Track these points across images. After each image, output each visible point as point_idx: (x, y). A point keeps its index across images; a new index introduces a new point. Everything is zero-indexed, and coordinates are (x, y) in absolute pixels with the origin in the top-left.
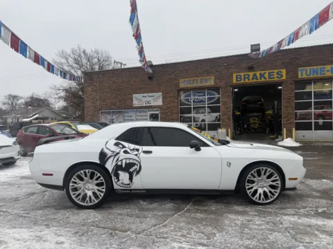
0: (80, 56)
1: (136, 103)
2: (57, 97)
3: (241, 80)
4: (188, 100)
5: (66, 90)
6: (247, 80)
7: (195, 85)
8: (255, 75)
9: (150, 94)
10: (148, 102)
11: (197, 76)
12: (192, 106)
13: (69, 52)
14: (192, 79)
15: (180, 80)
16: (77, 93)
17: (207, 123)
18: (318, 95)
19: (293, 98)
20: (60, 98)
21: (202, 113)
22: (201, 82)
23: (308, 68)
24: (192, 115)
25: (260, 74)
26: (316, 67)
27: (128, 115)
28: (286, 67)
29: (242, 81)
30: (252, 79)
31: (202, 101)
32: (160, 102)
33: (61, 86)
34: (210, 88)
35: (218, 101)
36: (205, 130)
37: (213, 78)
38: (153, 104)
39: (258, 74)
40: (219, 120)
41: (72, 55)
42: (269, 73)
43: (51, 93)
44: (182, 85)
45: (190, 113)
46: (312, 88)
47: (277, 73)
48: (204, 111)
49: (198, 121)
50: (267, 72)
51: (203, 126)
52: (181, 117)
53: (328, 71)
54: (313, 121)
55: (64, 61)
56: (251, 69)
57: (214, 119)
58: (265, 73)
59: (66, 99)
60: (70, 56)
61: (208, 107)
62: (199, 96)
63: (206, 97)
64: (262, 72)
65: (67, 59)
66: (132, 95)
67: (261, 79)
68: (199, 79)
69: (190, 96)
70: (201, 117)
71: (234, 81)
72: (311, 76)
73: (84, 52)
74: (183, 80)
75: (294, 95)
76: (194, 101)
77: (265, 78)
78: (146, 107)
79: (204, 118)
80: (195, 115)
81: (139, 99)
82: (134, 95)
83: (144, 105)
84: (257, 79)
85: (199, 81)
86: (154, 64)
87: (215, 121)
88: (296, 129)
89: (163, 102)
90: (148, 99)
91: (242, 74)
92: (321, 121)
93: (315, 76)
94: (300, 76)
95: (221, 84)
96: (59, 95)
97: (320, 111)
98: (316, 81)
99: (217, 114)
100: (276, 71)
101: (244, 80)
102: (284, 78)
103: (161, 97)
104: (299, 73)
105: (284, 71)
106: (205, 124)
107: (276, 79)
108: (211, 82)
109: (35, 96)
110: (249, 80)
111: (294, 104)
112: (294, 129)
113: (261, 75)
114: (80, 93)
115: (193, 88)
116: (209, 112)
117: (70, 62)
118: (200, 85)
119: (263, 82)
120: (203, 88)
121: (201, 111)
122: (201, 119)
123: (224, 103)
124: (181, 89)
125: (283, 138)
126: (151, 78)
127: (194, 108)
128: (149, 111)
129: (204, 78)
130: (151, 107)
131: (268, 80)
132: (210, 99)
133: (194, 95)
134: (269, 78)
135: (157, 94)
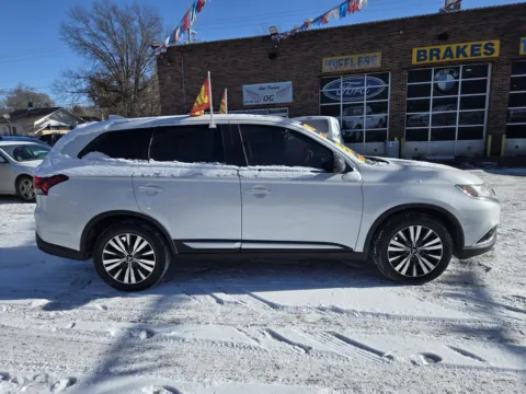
0: (109, 17)
1: (247, 100)
2: (74, 90)
3: (425, 59)
4: (334, 93)
6: (434, 58)
7: (348, 68)
8: (449, 50)
9: (272, 85)
10: (269, 98)
11: (352, 53)
12: (341, 103)
13: (89, 9)
14: (344, 57)
15: (324, 59)
16: (109, 84)
17: (364, 130)
19: (508, 88)
20: (80, 91)
21: (358, 114)
22: (359, 62)
24: (341, 118)
25: (458, 47)
28: (501, 37)
29: (428, 61)
31: (358, 94)
32: (288, 98)
33: (82, 72)
34: (371, 72)
35: (384, 95)
36: (361, 141)
37: (379, 54)
38: (277, 100)
39: (454, 48)
40: (385, 125)
41: (95, 15)
42: (473, 47)
43: (65, 83)
44: (328, 66)
45: (338, 115)
47: (486, 47)
48: (360, 111)
49: (350, 128)
50: (470, 44)
51: (358, 135)
55: (81, 25)
56: (443, 38)
57: (377, 122)
58: (465, 47)
59: (91, 93)
60: (92, 16)
61: (368, 104)
62: (353, 86)
63: (366, 88)
64: (462, 45)
65: (86, 22)
66: (240, 86)
67: (458, 56)
68: (355, 58)
69: (337, 86)
70: (355, 120)
71: (414, 62)
73: (114, 9)
74: (328, 59)
75: (509, 82)
76: (344, 96)
77: (465, 55)
78: (265, 106)
79: (360, 122)
80: (348, 118)
82: (245, 86)
83: (262, 102)
85: (356, 61)
86: (280, 31)
87: (377, 127)
88: (507, 137)
89: (294, 97)
91: (428, 49)
94: (522, 52)
95: (392, 65)
96: (79, 87)
99: (383, 115)
100: (484, 43)
102: (496, 54)
103: (291, 89)
104: (522, 46)
105: (497, 43)
106: (362, 133)
107: (483, 56)
108: (375, 61)
109: (24, 89)
110: (438, 58)
111: (507, 98)
112: (504, 137)
113: (460, 51)
114: (115, 83)
115: (346, 74)
116: (369, 113)
117: (93, 28)
118: (357, 68)
119: (462, 62)
120: (362, 72)
121: (355, 111)
122: (355, 124)
123: (395, 98)
124: (326, 74)
125: (486, 150)
126: (273, 56)
127: (345, 106)
128: (271, 113)
129: (363, 55)
130: (274, 105)
131: (470, 58)
132: (371, 91)
133: (346, 85)
134: (472, 54)
135: (283, 85)
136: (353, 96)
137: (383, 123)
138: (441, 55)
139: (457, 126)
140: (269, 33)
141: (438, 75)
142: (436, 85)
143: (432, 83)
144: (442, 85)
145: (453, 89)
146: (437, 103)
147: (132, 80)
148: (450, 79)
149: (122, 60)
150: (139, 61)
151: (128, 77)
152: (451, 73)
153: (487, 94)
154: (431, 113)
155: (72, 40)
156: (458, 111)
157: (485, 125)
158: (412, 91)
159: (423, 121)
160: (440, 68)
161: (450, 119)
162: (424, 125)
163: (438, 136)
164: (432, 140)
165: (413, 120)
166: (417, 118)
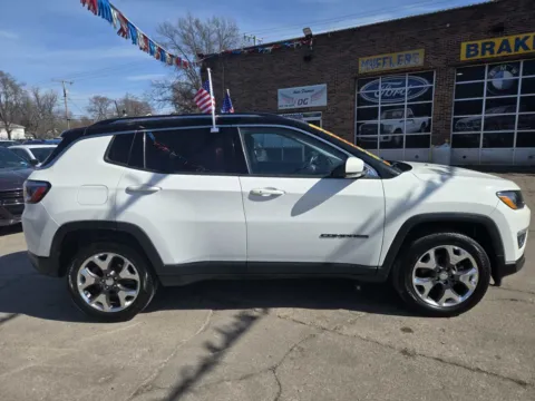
0: (190, 30)
1: (282, 104)
2: (160, 98)
3: (476, 54)
4: (371, 95)
5: (174, 88)
6: (487, 53)
7: (387, 67)
8: (505, 42)
9: (307, 87)
10: (303, 101)
11: (392, 52)
12: (380, 106)
13: (174, 24)
14: (382, 56)
16: (189, 92)
17: (405, 134)
20: (165, 99)
21: (398, 117)
22: (399, 60)
24: (379, 122)
25: (517, 39)
29: (479, 57)
30: (499, 52)
31: (398, 96)
32: (322, 101)
33: (166, 82)
34: (412, 71)
35: (428, 96)
36: (400, 146)
37: (423, 50)
38: (310, 104)
39: (512, 40)
40: (428, 130)
41: (179, 30)
43: (153, 92)
44: (364, 67)
45: (376, 118)
48: (400, 113)
50: (532, 35)
51: (397, 140)
52: (358, 125)
55: (167, 40)
56: (498, 30)
57: (419, 127)
58: (527, 38)
59: (175, 101)
60: (176, 31)
61: (408, 106)
62: (393, 86)
63: (407, 88)
64: (522, 36)
65: (172, 37)
66: (276, 90)
67: (516, 50)
68: (394, 56)
69: (376, 87)
70: (394, 123)
71: (463, 57)
73: (197, 23)
74: (365, 59)
76: (383, 97)
77: (526, 48)
78: (299, 110)
79: (400, 126)
80: (384, 122)
81: (288, 98)
82: (280, 90)
83: (296, 106)
84: (510, 51)
85: (395, 60)
86: (314, 33)
87: (420, 131)
89: (328, 99)
90: (303, 96)
91: (480, 43)
95: (437, 63)
96: (164, 95)
99: (426, 119)
101: (483, 53)
106: (402, 137)
108: (417, 59)
109: (129, 99)
110: (492, 52)
113: (519, 43)
115: (384, 74)
116: (410, 116)
117: (177, 42)
118: (396, 67)
119: (522, 57)
120: (403, 72)
121: (394, 114)
122: (395, 128)
123: (440, 99)
124: (362, 75)
126: (307, 59)
127: (383, 109)
128: (305, 116)
129: (403, 53)
130: (308, 109)
131: (532, 51)
132: (413, 92)
133: (384, 86)
135: (317, 87)
136: (391, 97)
137: (425, 127)
138: (496, 49)
139: (516, 131)
140: (303, 35)
141: (493, 72)
142: (490, 84)
143: (486, 81)
144: (498, 83)
145: (512, 88)
146: (490, 104)
148: (508, 76)
152: (509, 69)
154: (483, 115)
156: (517, 113)
158: (461, 91)
159: (475, 125)
160: (494, 64)
161: (508, 122)
162: (476, 129)
163: (492, 142)
164: (484, 147)
165: (461, 124)
166: (466, 121)
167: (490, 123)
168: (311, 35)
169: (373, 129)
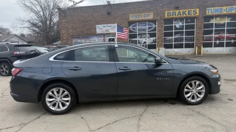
1: (98, 31)
4: (134, 29)
7: (140, 19)
8: (179, 12)
9: (109, 25)
10: (107, 31)
11: (141, 13)
12: (137, 33)
14: (138, 14)
15: (130, 15)
17: (147, 44)
18: (217, 25)
19: (203, 28)
23: (213, 8)
24: (137, 39)
26: (217, 8)
27: (93, 39)
28: (199, 8)
29: (171, 16)
30: (178, 15)
31: (144, 30)
32: (115, 30)
34: (149, 21)
35: (155, 30)
37: (152, 14)
38: (111, 32)
39: (181, 11)
42: (189, 11)
43: (18, 23)
44: (132, 18)
45: (136, 37)
46: (214, 21)
47: (194, 11)
48: (145, 36)
49: (141, 43)
52: (130, 40)
53: (224, 10)
54: (213, 42)
56: (177, 8)
57: (152, 41)
58: (186, 11)
61: (148, 33)
62: (142, 26)
63: (147, 27)
64: (184, 11)
66: (95, 25)
67: (183, 15)
68: (143, 14)
69: (136, 26)
70: (143, 40)
71: (166, 16)
72: (214, 13)
74: (132, 15)
75: (203, 25)
76: (139, 30)
77: (186, 15)
78: (106, 34)
79: (145, 41)
80: (140, 39)
81: (100, 29)
82: (97, 26)
83: (104, 32)
84: (180, 15)
85: (143, 16)
87: (152, 43)
88: (203, 47)
90: (107, 28)
91: (171, 12)
92: (218, 42)
93: (217, 13)
94: (207, 14)
95: (158, 18)
96: (24, 26)
97: (218, 35)
98: (217, 16)
99: (154, 38)
100: (193, 10)
101: (173, 15)
102: (198, 14)
104: (207, 11)
105: (198, 10)
106: (146, 45)
107: (193, 15)
108: (151, 17)
110: (175, 15)
111: (202, 31)
113: (184, 13)
114: (40, 24)
115: (139, 21)
116: (149, 37)
118: (143, 18)
119: (185, 17)
120: (146, 21)
121: (143, 36)
122: (143, 42)
123: (159, 31)
124: (131, 21)
125: (195, 52)
126: (109, 14)
127: (139, 34)
128: (108, 37)
129: (146, 14)
130: (109, 34)
131: (187, 15)
132: (149, 28)
133: (139, 26)
134: (189, 14)
135: (113, 25)
136: (142, 30)
137: (155, 41)
138: (177, 14)
139: (184, 43)
141: (176, 22)
143: (174, 25)
144: (178, 26)
145: (182, 28)
147: (48, 22)
148: (181, 24)
149: (44, 14)
150: (51, 15)
151: (46, 21)
152: (181, 21)
153: (195, 30)
154: (173, 37)
155: (22, 5)
156: (184, 37)
157: (195, 42)
158: (166, 28)
159: (170, 41)
160: (176, 19)
161: (181, 40)
163: (176, 47)
164: (174, 48)
165: (166, 40)
166: (168, 39)
167: (176, 40)
168: (110, 4)
169: (135, 42)
